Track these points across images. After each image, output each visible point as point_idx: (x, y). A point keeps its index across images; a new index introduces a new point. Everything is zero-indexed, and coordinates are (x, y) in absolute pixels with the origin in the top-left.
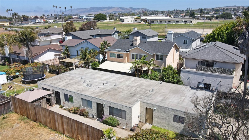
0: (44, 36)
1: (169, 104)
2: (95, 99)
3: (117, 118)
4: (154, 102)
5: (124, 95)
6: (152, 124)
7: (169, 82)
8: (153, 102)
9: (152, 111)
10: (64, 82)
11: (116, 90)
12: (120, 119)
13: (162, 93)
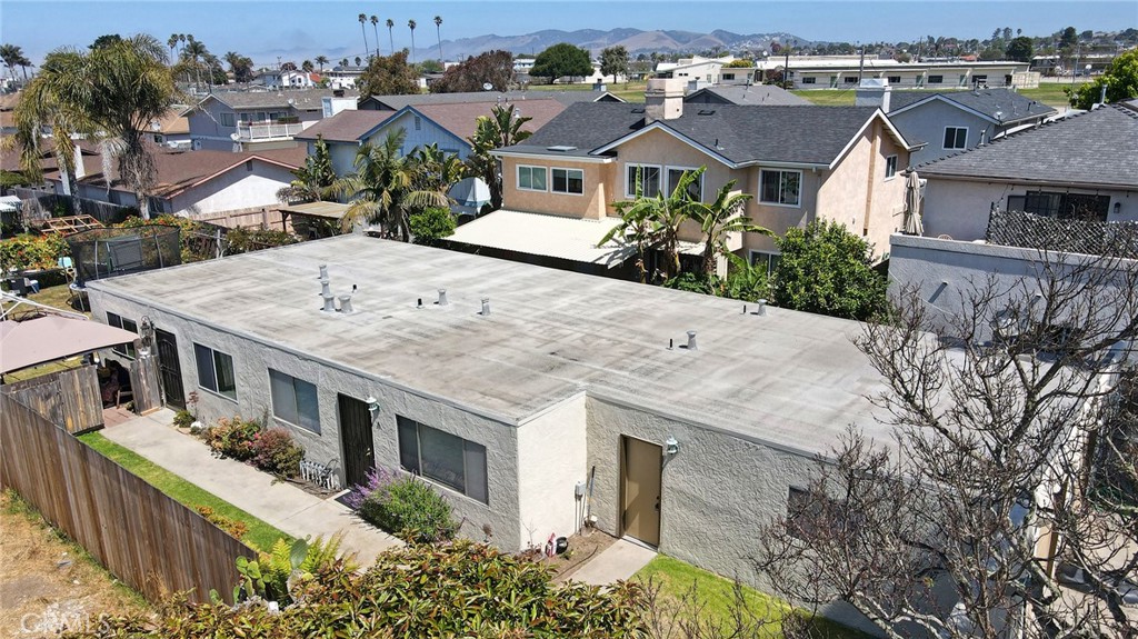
0: (268, 121)
1: (766, 416)
2: (327, 369)
3: (440, 489)
4: (677, 403)
5: (509, 358)
6: (655, 545)
7: (812, 307)
8: (670, 402)
9: (658, 456)
10: (220, 288)
11: (474, 331)
12: (459, 499)
13: (748, 359)
